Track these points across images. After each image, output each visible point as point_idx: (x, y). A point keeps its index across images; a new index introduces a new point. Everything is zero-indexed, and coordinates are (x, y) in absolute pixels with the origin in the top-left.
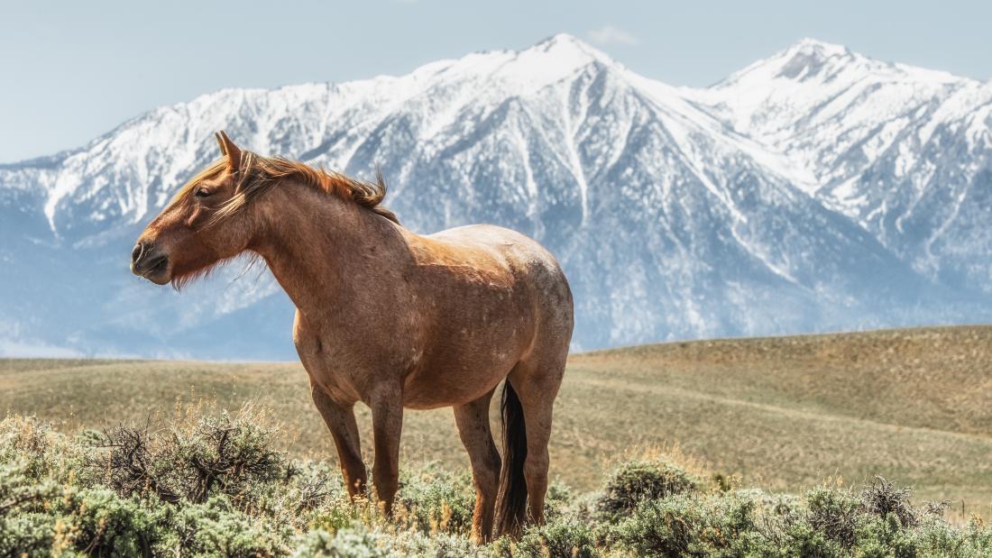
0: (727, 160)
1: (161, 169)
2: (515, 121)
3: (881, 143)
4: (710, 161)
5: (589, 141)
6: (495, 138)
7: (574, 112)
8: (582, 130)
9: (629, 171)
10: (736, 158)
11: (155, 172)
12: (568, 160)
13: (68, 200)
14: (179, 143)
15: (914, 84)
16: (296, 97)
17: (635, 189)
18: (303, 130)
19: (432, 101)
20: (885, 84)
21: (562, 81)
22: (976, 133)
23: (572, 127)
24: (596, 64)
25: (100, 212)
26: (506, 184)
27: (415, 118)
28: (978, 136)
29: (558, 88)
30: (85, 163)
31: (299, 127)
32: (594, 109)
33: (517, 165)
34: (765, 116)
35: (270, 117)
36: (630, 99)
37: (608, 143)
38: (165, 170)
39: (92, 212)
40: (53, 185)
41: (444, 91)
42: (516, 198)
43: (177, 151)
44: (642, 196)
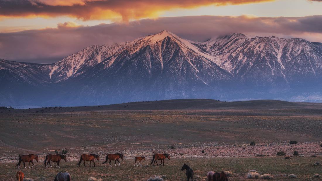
0: (196, 58)
1: (77, 64)
2: (148, 50)
3: (236, 53)
4: (192, 58)
5: (165, 55)
6: (143, 55)
7: (162, 48)
8: (164, 52)
9: (173, 61)
10: (198, 58)
11: (75, 65)
12: (160, 59)
13: (55, 72)
14: (81, 58)
15: (246, 39)
16: (108, 47)
17: (174, 65)
18: (109, 54)
19: (134, 47)
20: (239, 39)
21: (160, 41)
22: (256, 50)
23: (162, 52)
24: (168, 37)
25: (61, 75)
26: (145, 65)
27: (130, 51)
28: (257, 50)
29: (159, 43)
30: (60, 63)
31: (108, 53)
32: (167, 47)
33: (148, 61)
34: (214, 47)
35: (102, 51)
36: (175, 45)
37: (169, 55)
38: (78, 64)
39: (60, 74)
40: (52, 69)
41: (137, 44)
42: (147, 68)
43: (81, 60)
44: (175, 67)
